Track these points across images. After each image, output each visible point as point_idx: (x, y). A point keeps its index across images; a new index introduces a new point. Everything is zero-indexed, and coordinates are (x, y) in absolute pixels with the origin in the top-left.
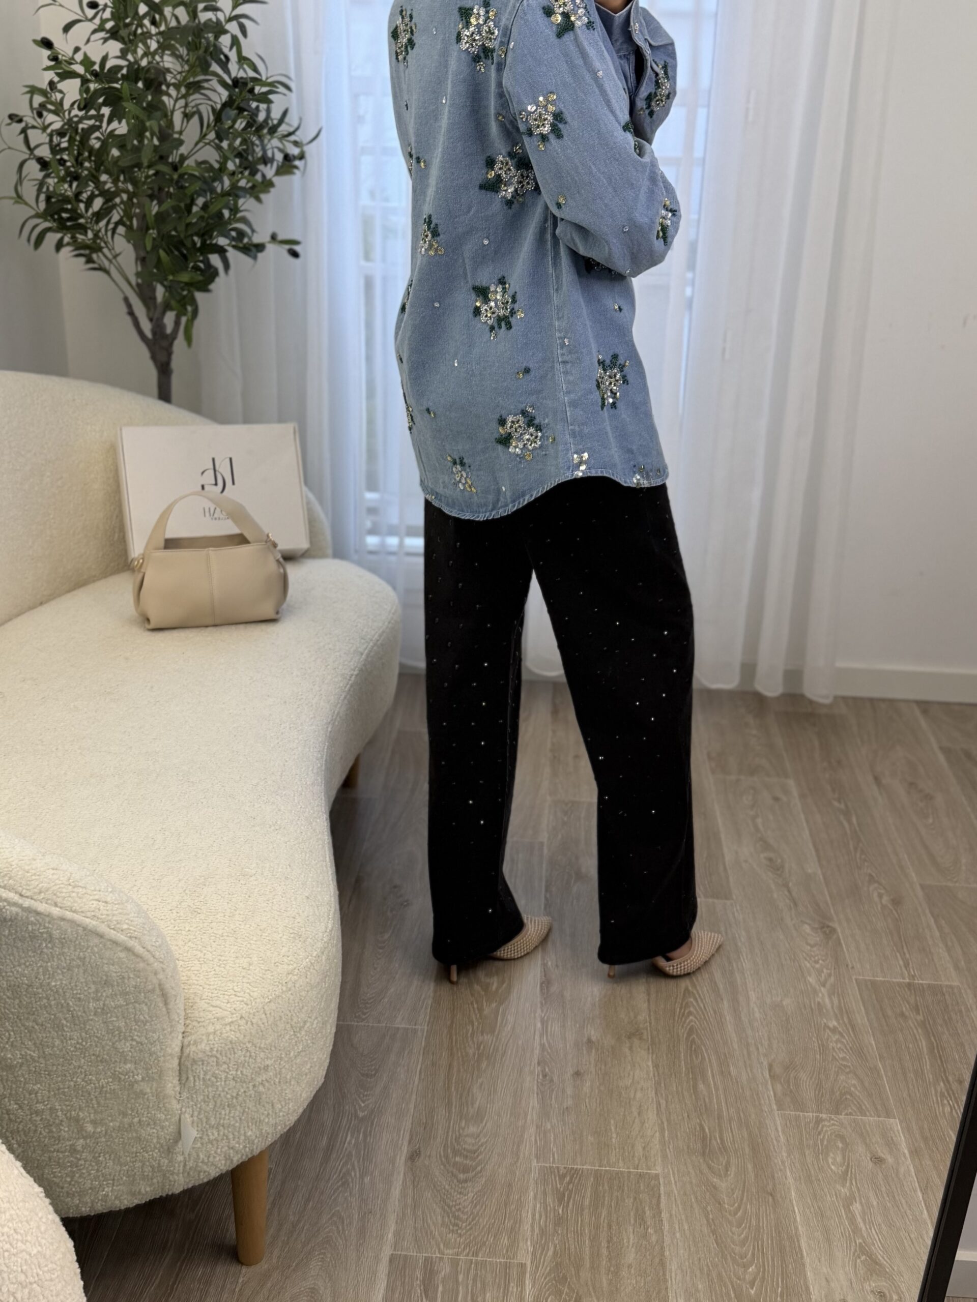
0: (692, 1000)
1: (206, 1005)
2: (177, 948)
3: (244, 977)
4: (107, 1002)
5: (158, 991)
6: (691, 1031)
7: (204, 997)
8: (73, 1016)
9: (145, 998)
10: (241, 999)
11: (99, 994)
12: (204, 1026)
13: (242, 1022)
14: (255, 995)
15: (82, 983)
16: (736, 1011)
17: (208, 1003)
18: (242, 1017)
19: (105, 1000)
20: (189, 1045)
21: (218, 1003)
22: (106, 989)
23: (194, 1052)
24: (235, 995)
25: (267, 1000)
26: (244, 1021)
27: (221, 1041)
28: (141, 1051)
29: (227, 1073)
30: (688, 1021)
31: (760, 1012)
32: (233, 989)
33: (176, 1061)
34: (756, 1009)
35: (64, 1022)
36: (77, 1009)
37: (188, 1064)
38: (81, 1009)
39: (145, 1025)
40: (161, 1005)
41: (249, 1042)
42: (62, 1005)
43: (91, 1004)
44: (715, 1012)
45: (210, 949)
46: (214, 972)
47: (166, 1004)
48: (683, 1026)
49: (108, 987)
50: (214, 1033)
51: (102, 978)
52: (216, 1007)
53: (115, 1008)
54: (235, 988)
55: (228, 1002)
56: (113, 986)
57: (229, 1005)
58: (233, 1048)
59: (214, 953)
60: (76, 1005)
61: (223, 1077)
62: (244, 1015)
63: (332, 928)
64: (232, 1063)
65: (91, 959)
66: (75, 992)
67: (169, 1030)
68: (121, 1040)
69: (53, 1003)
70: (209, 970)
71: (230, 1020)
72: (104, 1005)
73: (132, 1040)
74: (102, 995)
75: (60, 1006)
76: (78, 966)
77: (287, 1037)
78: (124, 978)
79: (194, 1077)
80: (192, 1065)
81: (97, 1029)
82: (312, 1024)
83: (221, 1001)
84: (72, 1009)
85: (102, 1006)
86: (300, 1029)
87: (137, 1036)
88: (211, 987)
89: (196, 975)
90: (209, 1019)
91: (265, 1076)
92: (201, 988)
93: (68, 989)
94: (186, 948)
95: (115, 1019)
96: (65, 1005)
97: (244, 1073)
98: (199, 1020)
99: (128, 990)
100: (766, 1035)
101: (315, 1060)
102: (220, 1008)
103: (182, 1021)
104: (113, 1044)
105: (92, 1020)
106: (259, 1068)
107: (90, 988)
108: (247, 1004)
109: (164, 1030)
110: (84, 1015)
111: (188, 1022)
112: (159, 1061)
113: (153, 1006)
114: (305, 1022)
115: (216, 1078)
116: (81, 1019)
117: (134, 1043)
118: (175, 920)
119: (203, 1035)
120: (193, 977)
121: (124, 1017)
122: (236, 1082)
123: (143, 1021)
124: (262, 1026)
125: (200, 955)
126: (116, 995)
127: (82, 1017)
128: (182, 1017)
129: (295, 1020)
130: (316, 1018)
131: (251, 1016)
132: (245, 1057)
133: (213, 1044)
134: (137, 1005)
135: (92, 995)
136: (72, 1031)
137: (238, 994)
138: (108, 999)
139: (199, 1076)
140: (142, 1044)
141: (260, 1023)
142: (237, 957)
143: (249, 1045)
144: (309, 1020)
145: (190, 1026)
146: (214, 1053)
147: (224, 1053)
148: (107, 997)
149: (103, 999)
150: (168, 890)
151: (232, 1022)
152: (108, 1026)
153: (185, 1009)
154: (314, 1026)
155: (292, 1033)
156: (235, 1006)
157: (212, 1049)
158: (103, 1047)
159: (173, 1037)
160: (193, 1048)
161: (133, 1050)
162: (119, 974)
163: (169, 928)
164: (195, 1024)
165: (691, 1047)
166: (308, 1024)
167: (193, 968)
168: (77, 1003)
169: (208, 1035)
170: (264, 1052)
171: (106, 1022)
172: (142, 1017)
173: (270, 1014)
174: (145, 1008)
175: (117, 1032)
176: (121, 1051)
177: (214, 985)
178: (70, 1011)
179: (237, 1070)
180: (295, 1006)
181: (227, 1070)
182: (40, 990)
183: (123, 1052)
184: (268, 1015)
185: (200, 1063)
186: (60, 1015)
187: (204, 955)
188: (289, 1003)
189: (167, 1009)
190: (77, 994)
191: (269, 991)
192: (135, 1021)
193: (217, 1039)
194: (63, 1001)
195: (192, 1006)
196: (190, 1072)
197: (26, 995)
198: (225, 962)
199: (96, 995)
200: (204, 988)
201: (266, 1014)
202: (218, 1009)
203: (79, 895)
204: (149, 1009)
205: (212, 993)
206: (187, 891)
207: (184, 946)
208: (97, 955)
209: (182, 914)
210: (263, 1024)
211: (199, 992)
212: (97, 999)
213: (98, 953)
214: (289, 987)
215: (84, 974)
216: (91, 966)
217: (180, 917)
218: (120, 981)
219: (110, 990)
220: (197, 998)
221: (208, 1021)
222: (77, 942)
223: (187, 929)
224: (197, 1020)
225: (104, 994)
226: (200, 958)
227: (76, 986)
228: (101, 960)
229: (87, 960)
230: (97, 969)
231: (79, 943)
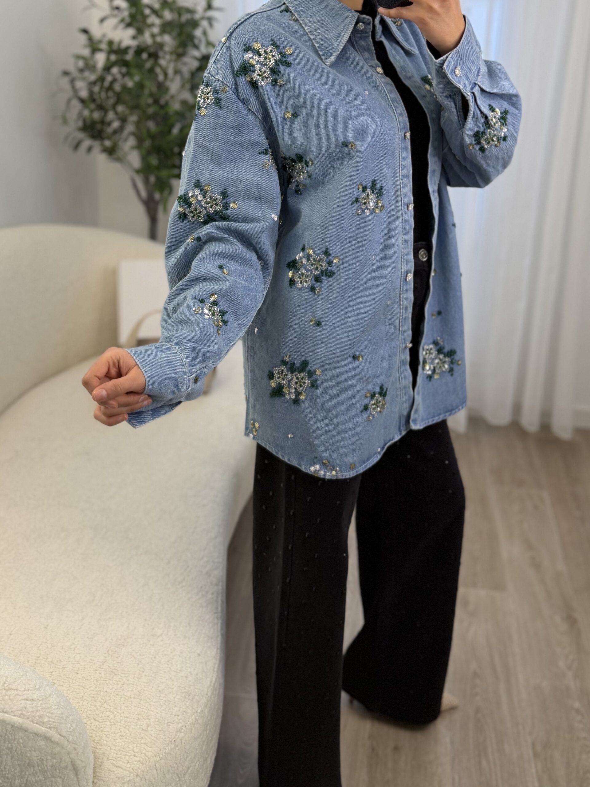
1: (111, 766)
2: (95, 708)
3: (142, 738)
4: (29, 779)
5: (70, 767)
7: (110, 758)
9: (60, 773)
10: (138, 759)
13: (137, 780)
14: (149, 754)
15: (10, 766)
17: (113, 764)
18: (137, 775)
19: (28, 777)
21: (120, 764)
22: (29, 769)
24: (135, 756)
25: (159, 758)
26: (139, 778)
32: (133, 750)
40: (72, 776)
43: (17, 781)
45: (119, 711)
46: (119, 734)
47: (77, 775)
49: (30, 767)
51: (25, 762)
52: (119, 767)
53: (36, 782)
54: (135, 749)
55: (128, 762)
56: (34, 767)
57: (128, 765)
59: (122, 715)
62: (139, 774)
65: (17, 747)
66: (4, 773)
70: (117, 731)
71: (128, 779)
72: (27, 781)
74: (25, 774)
76: (7, 754)
78: (43, 760)
83: (123, 762)
86: (184, 774)
88: (117, 748)
89: (106, 736)
90: (112, 779)
92: (109, 749)
94: (102, 709)
98: (104, 779)
99: (46, 769)
102: (122, 768)
107: (16, 769)
108: (143, 763)
111: (96, 781)
113: (66, 778)
114: (189, 768)
118: (97, 681)
120: (104, 737)
124: (154, 780)
125: (112, 716)
126: (36, 773)
129: (180, 769)
130: (198, 760)
131: (145, 773)
134: (53, 779)
135: (18, 774)
137: (137, 754)
138: (30, 776)
141: (152, 778)
142: (139, 719)
144: (193, 764)
148: (29, 775)
149: (26, 776)
150: (96, 650)
151: (129, 781)
153: (94, 771)
154: (196, 767)
155: (178, 780)
156: (132, 766)
162: (39, 758)
163: (92, 689)
164: (101, 783)
165: (478, 725)
166: (191, 769)
167: (105, 729)
173: (160, 770)
177: (119, 746)
180: (181, 759)
184: (159, 771)
187: (115, 717)
188: (176, 757)
189: (78, 778)
190: (5, 774)
191: (161, 751)
195: (100, 766)
198: (129, 724)
199: (21, 774)
200: (111, 749)
201: (157, 771)
202: (120, 769)
203: (11, 697)
204: (63, 781)
205: (117, 754)
206: (110, 652)
207: (100, 707)
208: (22, 745)
209: (103, 675)
210: (154, 778)
211: (107, 752)
212: (21, 777)
213: (23, 743)
214: (177, 743)
215: (11, 759)
216: (17, 754)
217: (101, 677)
218: (40, 763)
219: (32, 770)
220: (105, 759)
221: (111, 781)
222: (6, 737)
223: (105, 690)
224: (102, 780)
225: (27, 773)
226: (112, 719)
227: (5, 768)
228: (25, 748)
229: (14, 749)
230: (22, 755)
231: (8, 737)
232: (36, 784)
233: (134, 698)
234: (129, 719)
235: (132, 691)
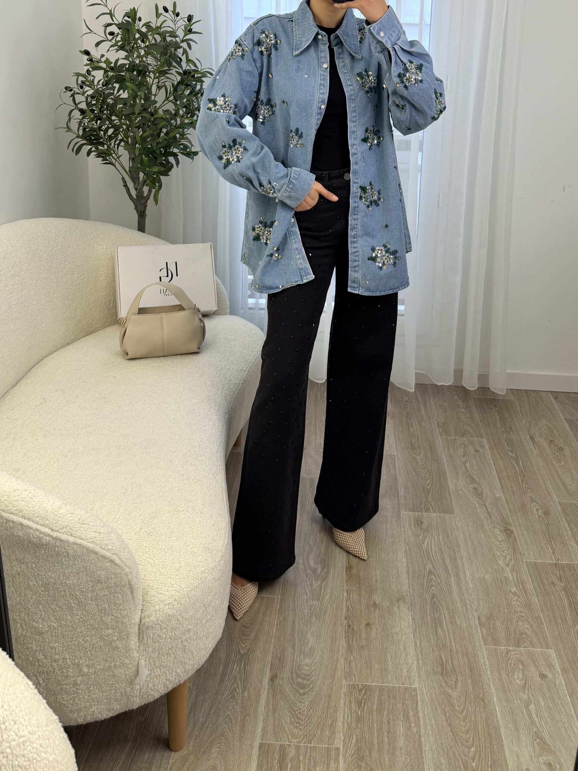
0: (433, 577)
1: (155, 593)
2: (138, 557)
4: (99, 593)
5: (128, 586)
6: (433, 597)
7: (153, 588)
8: (78, 602)
9: (120, 590)
10: (175, 589)
11: (94, 588)
12: (153, 606)
13: (175, 603)
14: (183, 586)
15: (84, 582)
16: (458, 583)
17: (156, 592)
18: (175, 600)
19: (98, 591)
20: (145, 617)
21: (161, 591)
22: (98, 585)
23: (147, 622)
25: (190, 589)
26: (177, 602)
27: (163, 615)
28: (117, 622)
29: (166, 634)
30: (431, 590)
31: (472, 584)
32: (170, 583)
33: (137, 627)
34: (470, 582)
35: (74, 605)
36: (81, 597)
37: (144, 629)
38: (83, 597)
39: (120, 606)
40: (129, 594)
41: (179, 615)
42: (73, 595)
43: (89, 594)
44: (446, 584)
45: (157, 558)
46: (159, 572)
47: (132, 593)
48: (428, 594)
49: (99, 584)
50: (159, 610)
51: (96, 578)
52: (161, 594)
53: (102, 596)
54: (172, 582)
55: (168, 591)
56: (102, 583)
57: (168, 593)
58: (170, 619)
59: (160, 560)
60: (81, 595)
61: (164, 637)
63: (227, 543)
64: (169, 628)
65: (90, 567)
66: (80, 587)
67: (133, 609)
68: (106, 616)
69: (67, 594)
70: (157, 571)
71: (169, 602)
72: (97, 594)
73: (112, 615)
74: (96, 589)
75: (71, 596)
76: (83, 572)
77: (201, 611)
78: (108, 578)
79: (147, 637)
80: (146, 630)
81: (92, 609)
82: (215, 602)
83: (164, 591)
84: (78, 597)
85: (95, 595)
86: (208, 606)
87: (115, 613)
88: (158, 582)
89: (149, 574)
90: (157, 602)
91: (188, 635)
92: (152, 582)
93: (77, 585)
95: (102, 603)
96: (74, 595)
97: (176, 634)
98: (151, 602)
99: (110, 585)
100: (476, 598)
101: (217, 624)
103: (141, 603)
104: (101, 618)
105: (89, 604)
106: (185, 630)
107: (89, 584)
108: (178, 592)
109: (130, 609)
110: (85, 600)
111: (144, 603)
112: (127, 628)
113: (124, 595)
114: (211, 602)
115: (160, 637)
116: (83, 603)
117: (113, 617)
118: (137, 540)
119: (153, 611)
120: (148, 575)
121: (108, 602)
122: (171, 639)
123: (118, 604)
125: (152, 562)
126: (104, 589)
127: (84, 602)
128: (141, 601)
129: (206, 601)
130: (218, 599)
131: (181, 599)
132: (177, 624)
133: (159, 617)
134: (116, 595)
135: (90, 589)
136: (78, 610)
137: (173, 586)
139: (150, 636)
140: (117, 618)
141: (186, 603)
142: (173, 563)
143: (179, 617)
144: (214, 600)
145: (146, 606)
146: (159, 622)
147: (164, 623)
148: (99, 589)
149: (96, 591)
150: (134, 521)
151: (169, 603)
152: (98, 607)
153: (143, 595)
154: (217, 603)
155: (204, 609)
156: (171, 593)
157: (158, 620)
158: (95, 620)
159: (136, 613)
160: (147, 620)
161: (112, 621)
162: (105, 576)
163: (134, 545)
164: (148, 604)
165: (433, 606)
166: (213, 603)
167: (147, 570)
168: (82, 594)
169: (156, 611)
170: (188, 621)
171: (97, 605)
172: (118, 602)
174: (120, 596)
175: (103, 611)
176: (105, 622)
177: (159, 580)
178: (77, 598)
179: (172, 632)
180: (206, 593)
181: (166, 633)
182: (61, 586)
183: (107, 622)
184: (190, 599)
185: (151, 629)
186: (71, 601)
187: (154, 561)
188: (202, 590)
189: (133, 596)
190: (81, 588)
191: (191, 584)
192: (114, 604)
193: (160, 614)
194: (73, 593)
195: (147, 593)
196: (145, 633)
197: (52, 590)
198: (166, 566)
199: (93, 589)
200: (154, 582)
201: (189, 598)
202: (162, 595)
203: (85, 529)
204: (122, 596)
205: (158, 585)
206: (145, 522)
207: (143, 556)
208: (94, 565)
209: (142, 536)
210: (188, 604)
211: (151, 585)
212: (93, 591)
213: (94, 564)
214: (202, 580)
215: (86, 576)
216: (90, 572)
217: (140, 538)
218: (106, 580)
219: (101, 586)
220: (150, 589)
221: (156, 603)
222: (83, 558)
223: (144, 545)
224: (149, 602)
225: (97, 588)
226: (152, 563)
227: (81, 583)
228: (95, 568)
229: (88, 568)
230: (94, 573)
231: (84, 558)
232: (103, 598)
233: (167, 550)
234: (165, 563)
235: (165, 545)
